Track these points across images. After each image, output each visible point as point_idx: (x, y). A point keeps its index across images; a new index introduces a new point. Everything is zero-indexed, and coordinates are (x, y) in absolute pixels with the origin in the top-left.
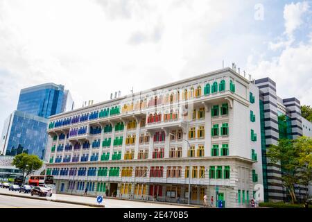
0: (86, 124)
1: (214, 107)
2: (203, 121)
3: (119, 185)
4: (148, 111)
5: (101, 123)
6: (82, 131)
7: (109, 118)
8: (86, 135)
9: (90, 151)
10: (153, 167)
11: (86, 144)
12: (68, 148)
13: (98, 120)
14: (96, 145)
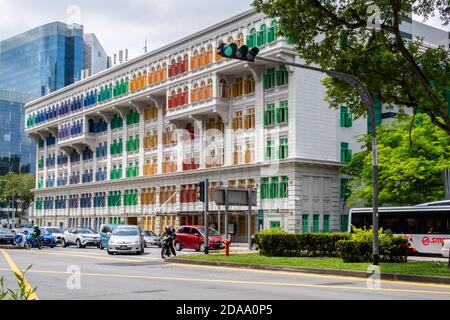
0: (80, 116)
1: (269, 71)
2: (253, 99)
3: (139, 220)
4: (169, 86)
5: (104, 112)
6: (76, 130)
7: (113, 102)
8: (83, 136)
9: (94, 164)
10: (184, 186)
11: (87, 153)
12: (62, 160)
13: (96, 108)
14: (101, 152)
